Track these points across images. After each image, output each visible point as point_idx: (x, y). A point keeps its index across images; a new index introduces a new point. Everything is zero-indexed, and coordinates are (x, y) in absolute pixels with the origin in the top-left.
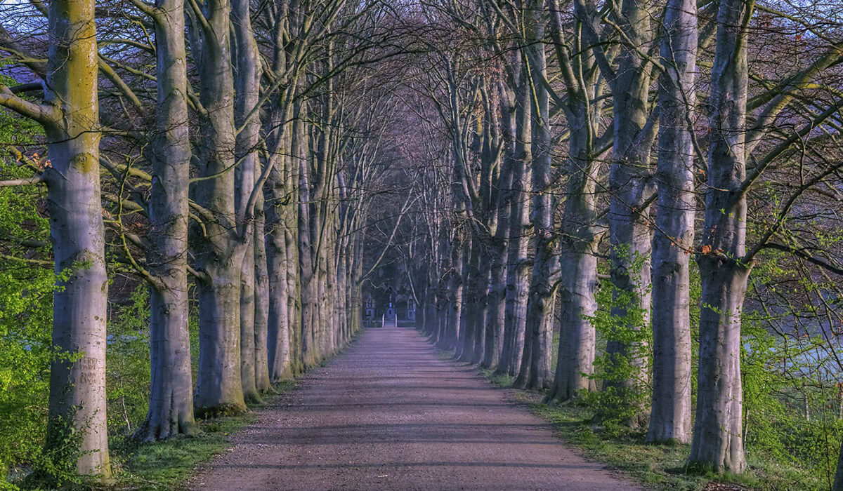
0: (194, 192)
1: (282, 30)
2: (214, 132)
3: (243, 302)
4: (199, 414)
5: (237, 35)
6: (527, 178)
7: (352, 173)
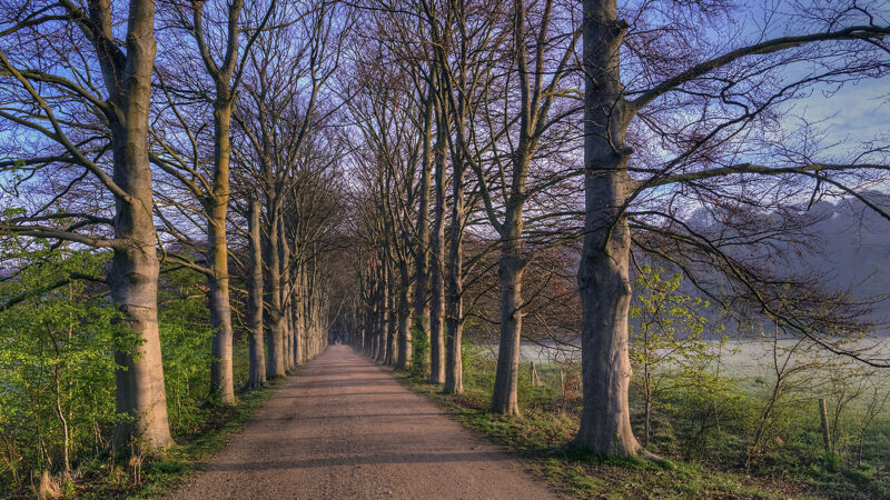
0: (265, 298)
1: (297, 239)
2: (272, 276)
3: (284, 337)
4: (268, 379)
5: (280, 241)
6: (386, 291)
7: (324, 290)
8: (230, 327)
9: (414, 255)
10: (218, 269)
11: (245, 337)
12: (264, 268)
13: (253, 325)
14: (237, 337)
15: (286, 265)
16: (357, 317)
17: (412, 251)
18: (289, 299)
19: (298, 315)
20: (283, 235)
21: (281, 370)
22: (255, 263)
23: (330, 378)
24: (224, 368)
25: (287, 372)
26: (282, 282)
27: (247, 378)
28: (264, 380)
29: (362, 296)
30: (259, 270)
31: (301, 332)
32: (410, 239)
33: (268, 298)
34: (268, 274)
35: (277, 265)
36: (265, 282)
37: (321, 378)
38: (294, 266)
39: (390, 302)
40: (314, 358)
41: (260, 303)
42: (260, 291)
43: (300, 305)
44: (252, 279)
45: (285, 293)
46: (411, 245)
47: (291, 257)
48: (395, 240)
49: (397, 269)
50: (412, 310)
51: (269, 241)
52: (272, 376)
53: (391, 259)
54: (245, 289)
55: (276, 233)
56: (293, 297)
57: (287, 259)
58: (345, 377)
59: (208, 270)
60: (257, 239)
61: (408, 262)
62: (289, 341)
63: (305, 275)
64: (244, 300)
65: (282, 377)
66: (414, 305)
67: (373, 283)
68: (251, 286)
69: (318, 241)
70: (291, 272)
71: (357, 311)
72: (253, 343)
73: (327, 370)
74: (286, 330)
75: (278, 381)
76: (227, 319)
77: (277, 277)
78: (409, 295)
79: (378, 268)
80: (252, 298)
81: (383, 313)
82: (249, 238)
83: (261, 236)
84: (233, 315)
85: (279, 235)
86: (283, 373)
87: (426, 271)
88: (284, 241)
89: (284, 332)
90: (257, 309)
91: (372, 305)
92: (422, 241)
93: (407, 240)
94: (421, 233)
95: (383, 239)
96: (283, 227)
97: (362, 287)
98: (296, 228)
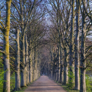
1: (30, 41)
3: (26, 73)
5: (25, 42)
6: (60, 58)
7: (39, 57)
8: (9, 70)
9: (69, 46)
10: (6, 51)
11: (14, 73)
12: (20, 51)
13: (17, 70)
14: (12, 73)
15: (27, 50)
16: (50, 66)
17: (68, 44)
18: (28, 61)
19: (31, 66)
20: (26, 40)
21: (25, 84)
22: (17, 49)
23: (41, 87)
24: (8, 83)
25: (27, 85)
26: (26, 55)
27: (14, 87)
28: (20, 87)
29: (51, 59)
30: (19, 52)
31: (32, 71)
32: (67, 40)
33: (21, 61)
34: (21, 52)
35: (24, 50)
36: (21, 55)
37: (38, 87)
38: (30, 50)
39: (61, 61)
40: (36, 80)
41: (19, 62)
42: (19, 58)
43: (31, 63)
44: (17, 54)
45: (27, 59)
46: (68, 43)
47: (29, 47)
48: (62, 41)
49: (63, 50)
50: (68, 64)
51: (22, 42)
52: (22, 86)
53: (61, 47)
54: (14, 57)
55: (24, 39)
56: (29, 60)
57: (27, 48)
58: (46, 87)
59: (3, 52)
60: (18, 42)
61: (67, 48)
62: (28, 74)
63: (33, 53)
64: (14, 61)
65: (25, 87)
66: (69, 63)
67: (55, 55)
68: (16, 57)
69: (37, 41)
70: (29, 52)
71: (50, 64)
72: (16, 75)
73: (40, 84)
74: (27, 71)
75: (24, 88)
76: (9, 67)
77: (24, 53)
78: (67, 59)
79: (57, 50)
80: (16, 60)
81: (58, 65)
82: (16, 41)
83: (20, 40)
84: (11, 66)
85: (25, 40)
86: (26, 85)
87: (73, 51)
88: (27, 42)
89: (26, 72)
90: (18, 64)
91: (55, 63)
92: (72, 41)
93: (66, 41)
94: (71, 38)
95: (58, 40)
96: (26, 37)
97: (51, 57)
98: (30, 38)
